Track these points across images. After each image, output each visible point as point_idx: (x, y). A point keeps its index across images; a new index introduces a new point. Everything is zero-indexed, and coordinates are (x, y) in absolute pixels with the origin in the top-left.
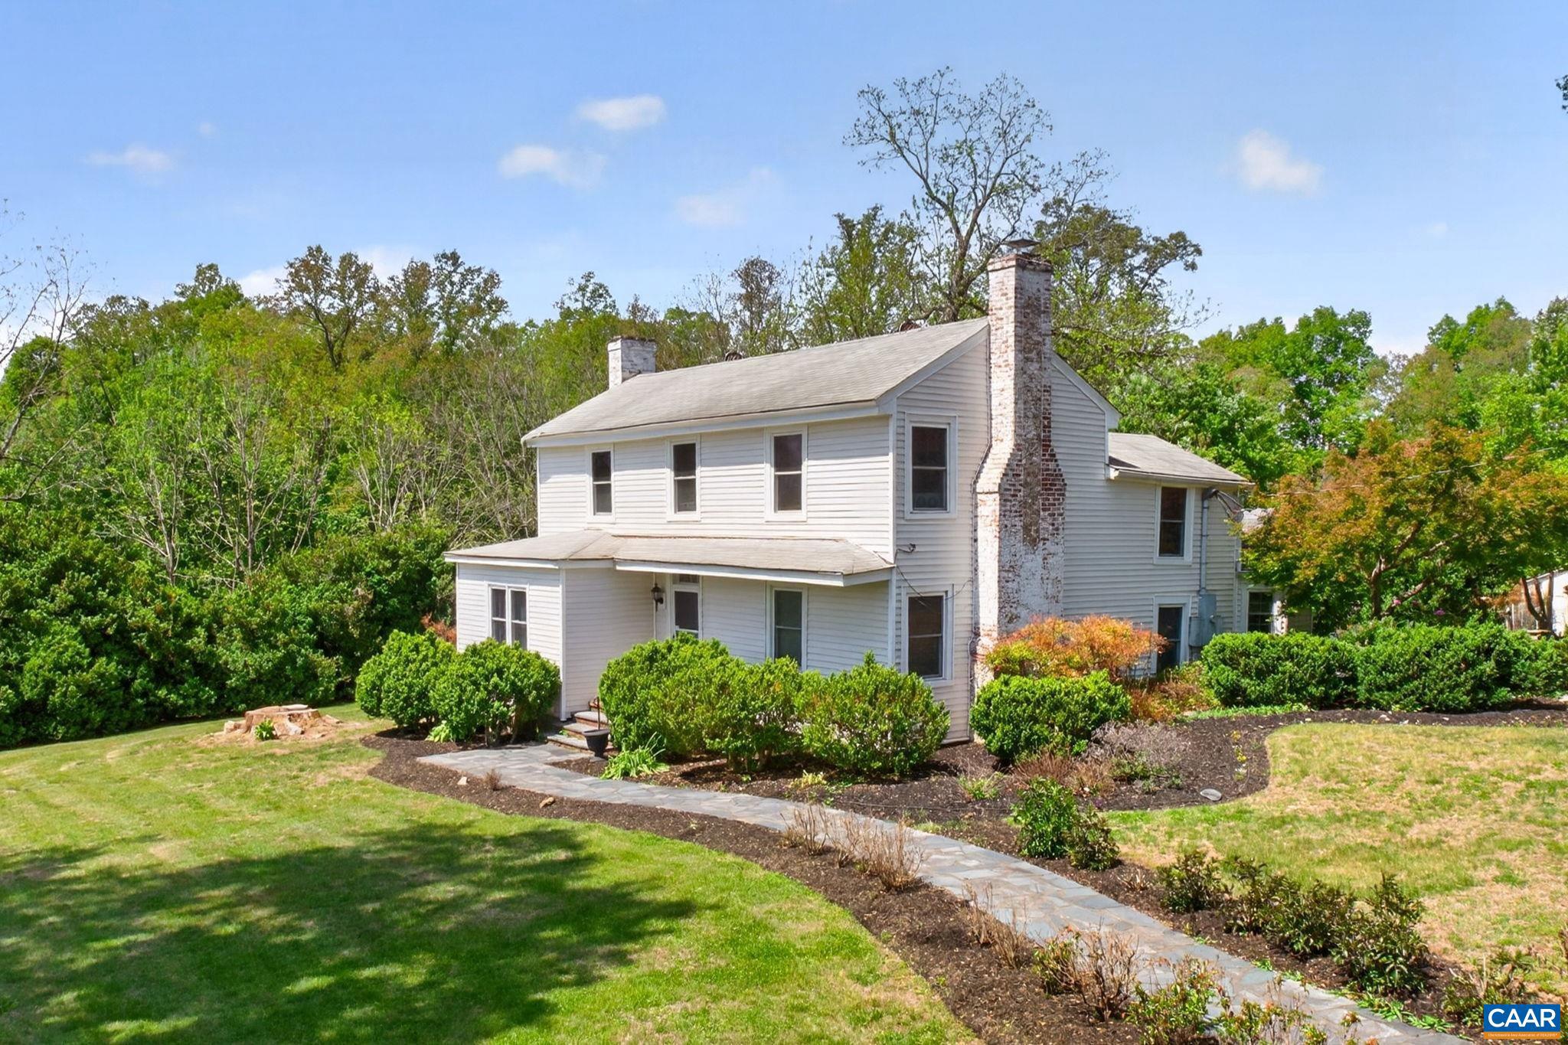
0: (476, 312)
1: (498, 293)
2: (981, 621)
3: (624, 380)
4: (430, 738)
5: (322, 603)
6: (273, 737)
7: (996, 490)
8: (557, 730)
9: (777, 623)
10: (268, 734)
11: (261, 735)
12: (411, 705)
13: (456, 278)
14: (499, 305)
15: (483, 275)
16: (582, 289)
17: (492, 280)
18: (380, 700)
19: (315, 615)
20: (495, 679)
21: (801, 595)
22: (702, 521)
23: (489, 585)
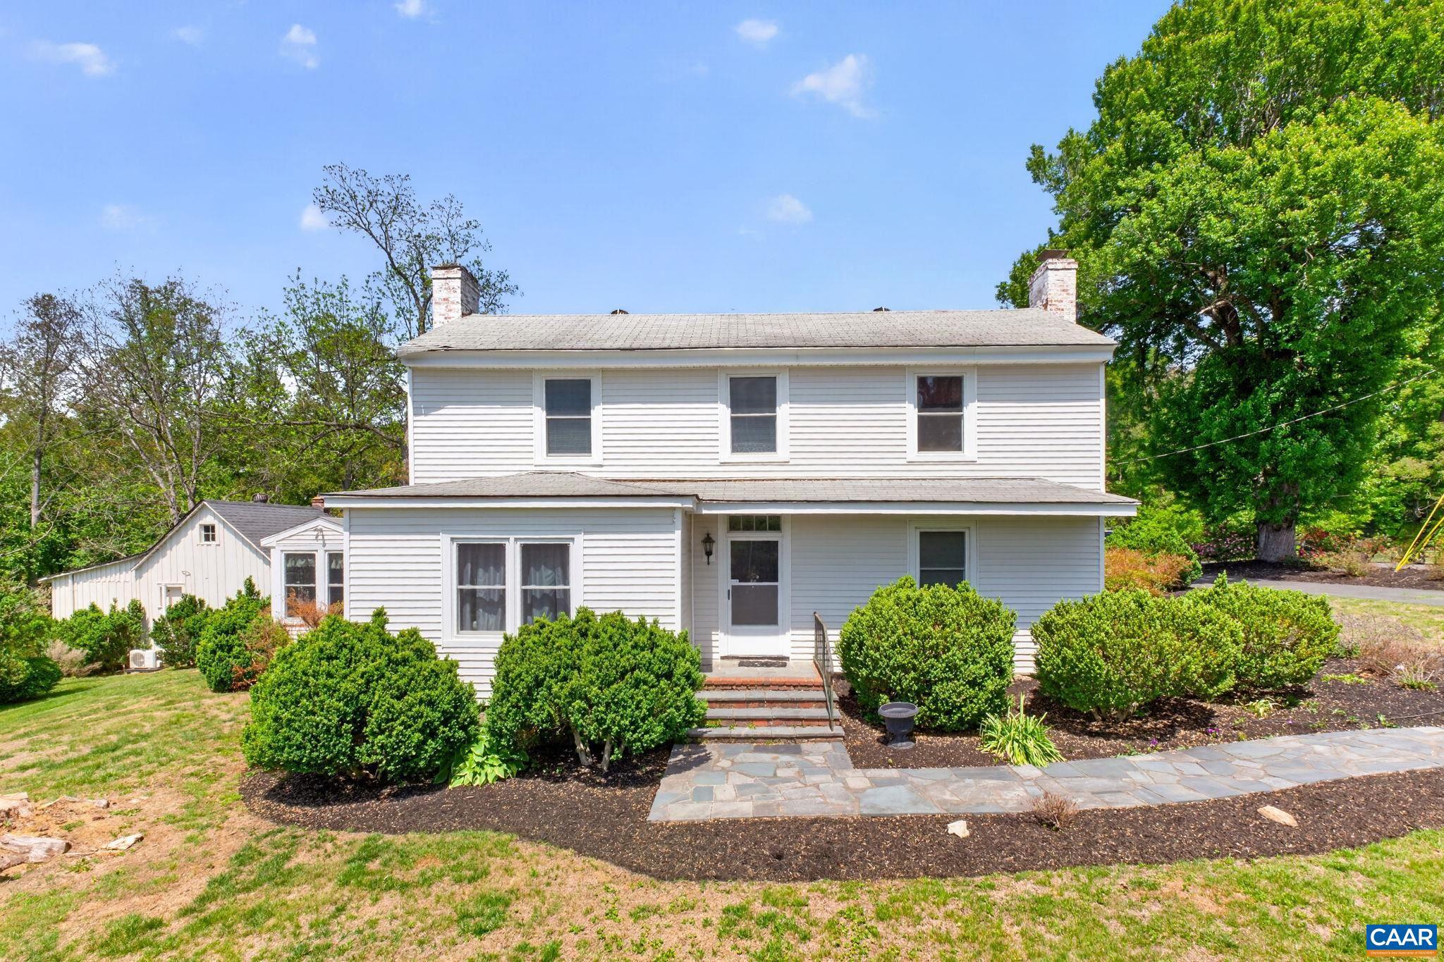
3: (463, 314)
9: (922, 565)
21: (962, 534)
22: (792, 462)
23: (452, 539)
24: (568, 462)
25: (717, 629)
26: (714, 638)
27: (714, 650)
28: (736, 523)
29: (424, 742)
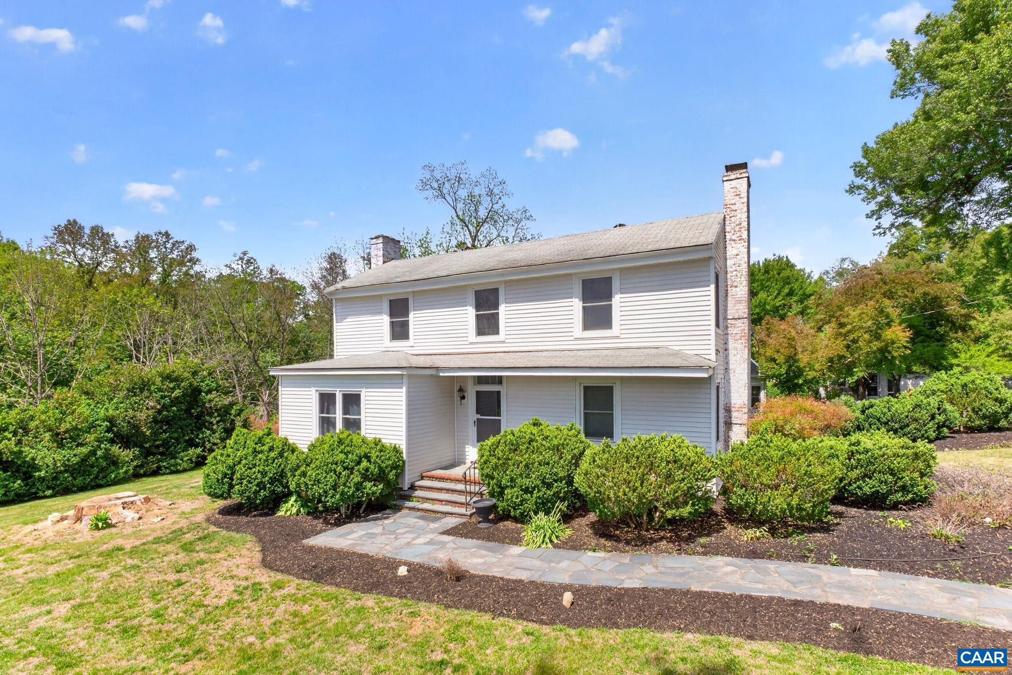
0: (181, 263)
1: (195, 255)
2: (733, 402)
3: (384, 262)
4: (281, 513)
5: (118, 412)
6: (110, 526)
7: (746, 316)
8: (408, 498)
9: (585, 409)
10: (104, 523)
11: (97, 525)
12: (264, 488)
13: (169, 246)
14: (194, 261)
15: (185, 245)
16: (241, 259)
17: (191, 248)
18: (231, 486)
19: (111, 420)
20: (365, 464)
21: (612, 388)
22: (507, 341)
23: (317, 391)
24: (399, 344)
25: (468, 444)
26: (467, 450)
27: (467, 457)
28: (481, 380)
29: (259, 491)
